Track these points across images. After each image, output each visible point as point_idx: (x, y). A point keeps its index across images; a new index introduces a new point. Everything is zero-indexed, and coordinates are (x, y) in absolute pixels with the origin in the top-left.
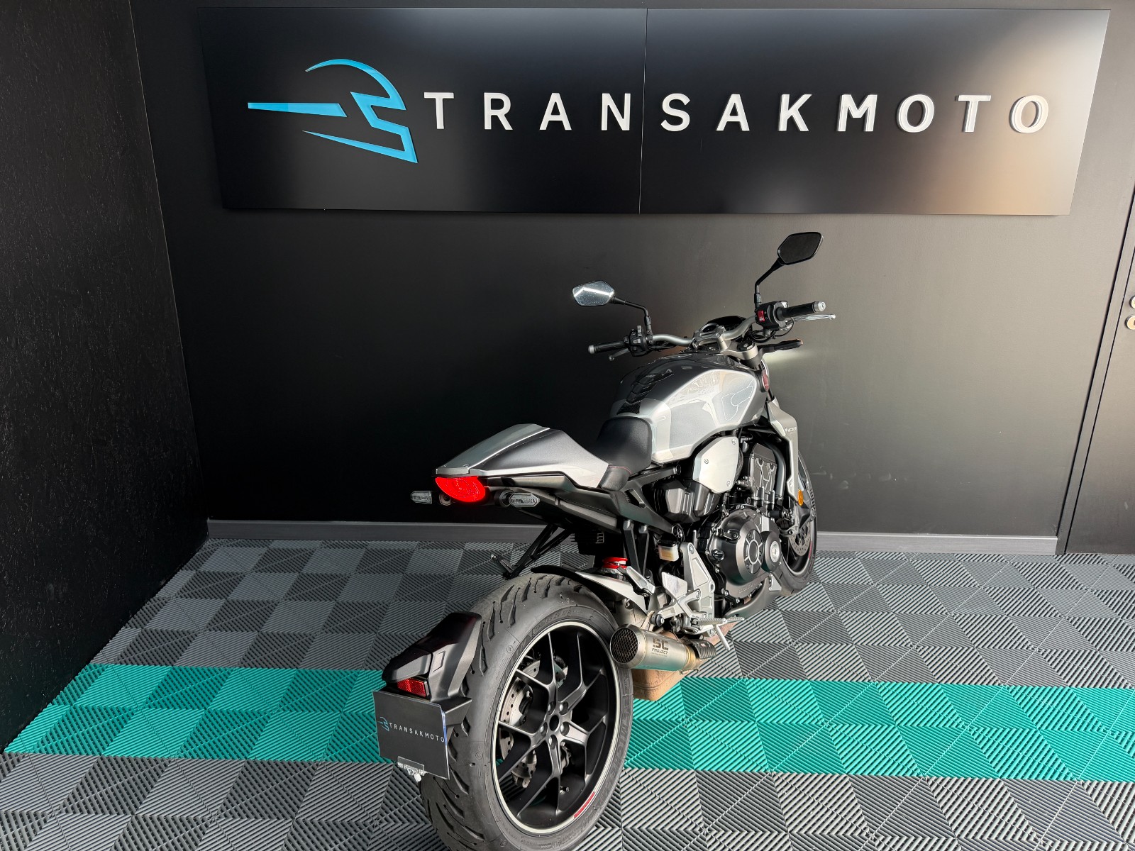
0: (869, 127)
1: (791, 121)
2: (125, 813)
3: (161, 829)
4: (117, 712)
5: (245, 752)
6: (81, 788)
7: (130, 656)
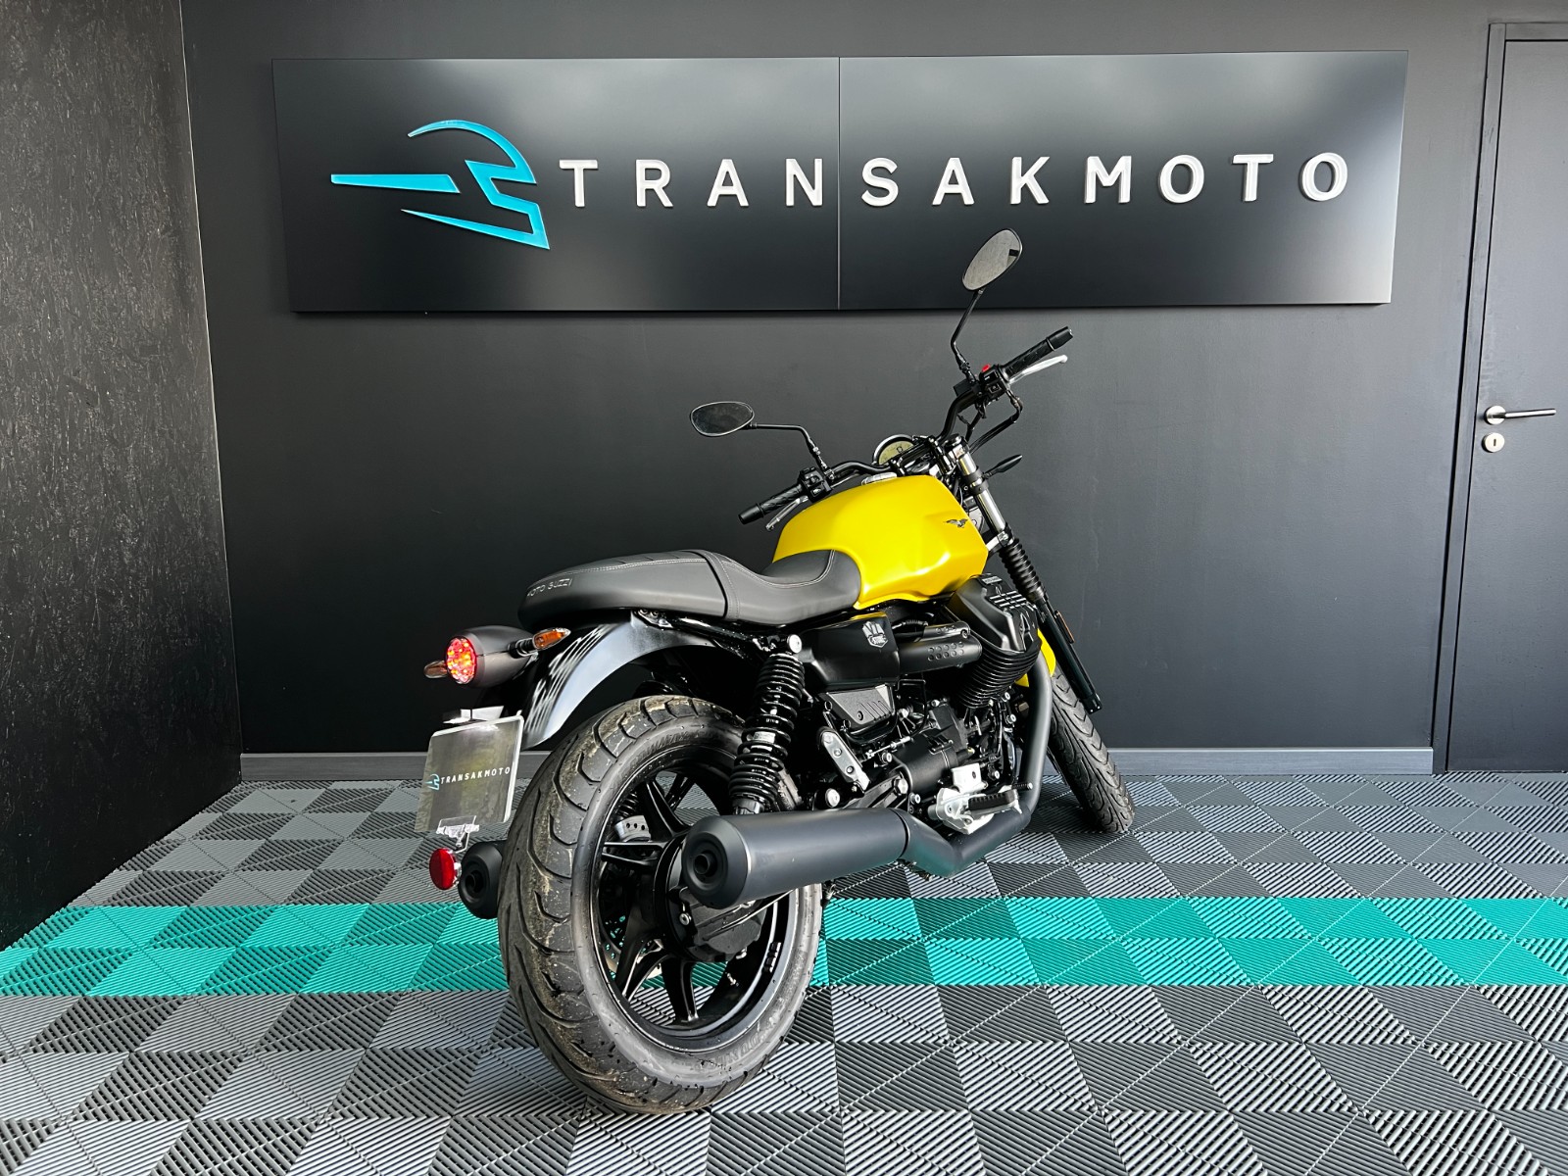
0: (1125, 197)
1: (1025, 190)
2: (120, 1051)
3: (173, 1066)
4: (107, 953)
5: (296, 987)
6: (55, 1028)
7: (125, 898)
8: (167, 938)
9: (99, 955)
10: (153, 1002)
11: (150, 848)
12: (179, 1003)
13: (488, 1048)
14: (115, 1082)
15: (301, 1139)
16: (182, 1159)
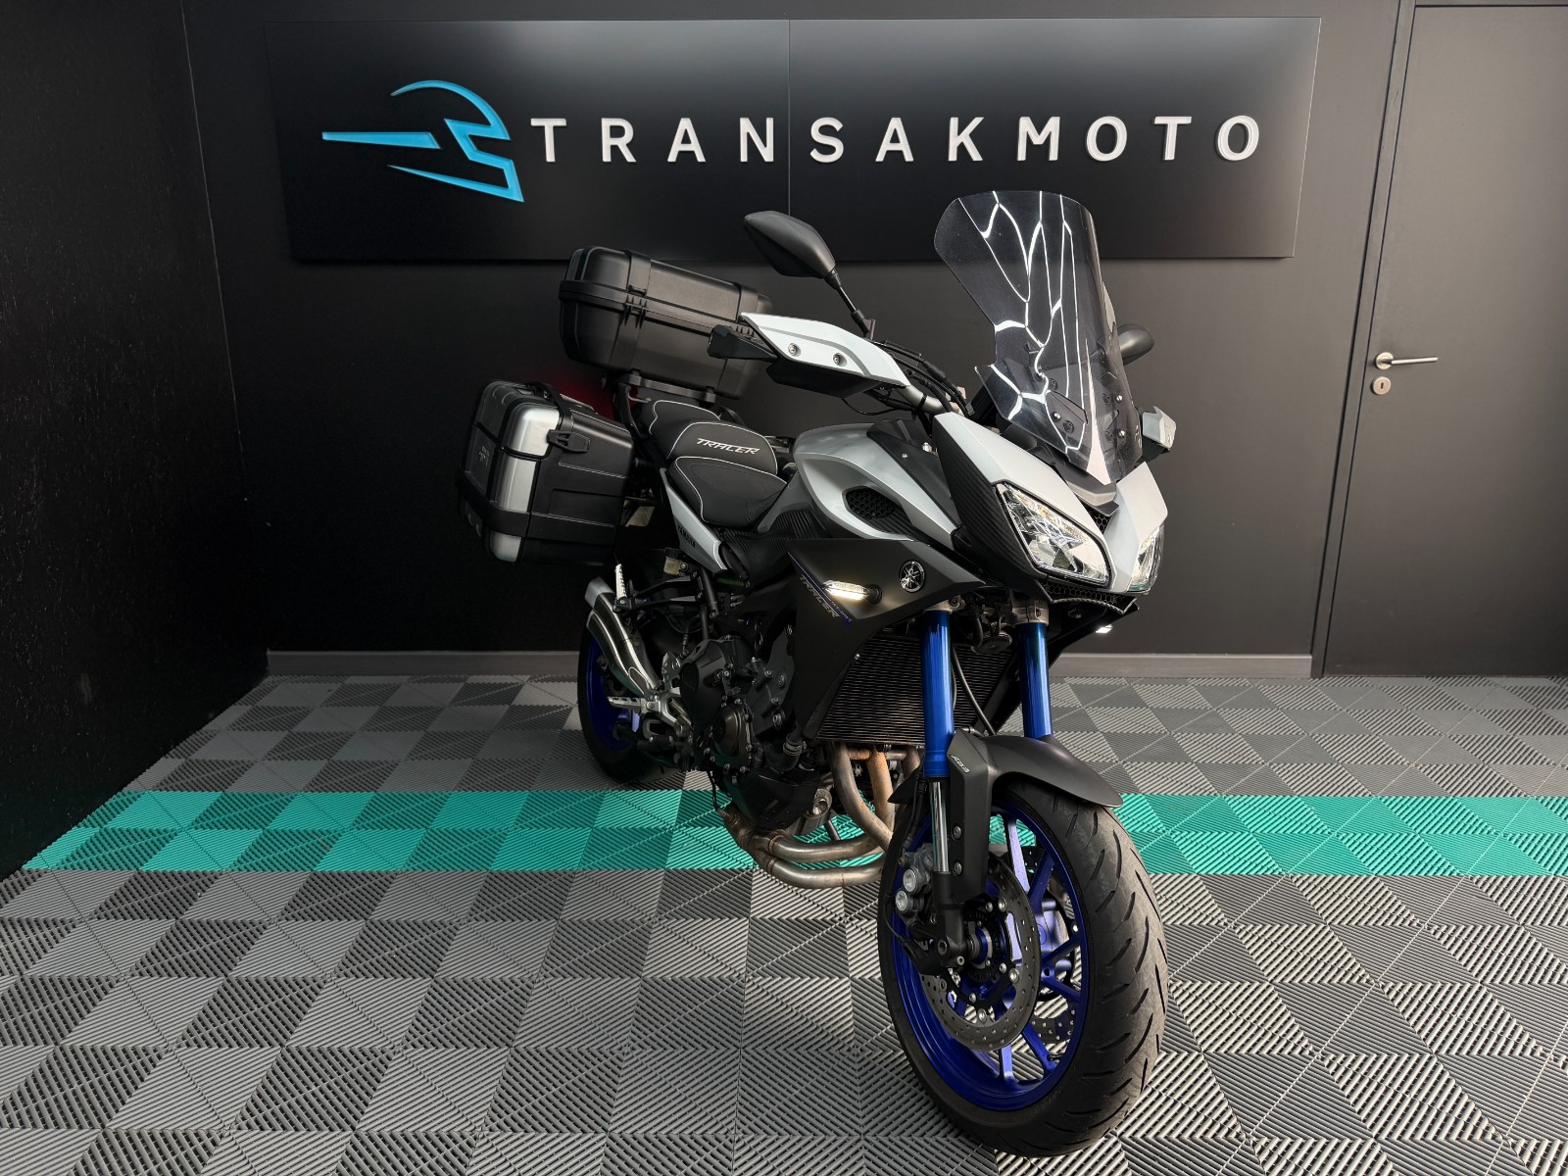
0: (1053, 156)
1: (962, 148)
2: (168, 918)
3: (211, 931)
4: (156, 833)
5: (310, 865)
6: (114, 898)
7: (169, 784)
8: (205, 821)
9: (150, 834)
10: (194, 876)
11: (191, 737)
12: (216, 878)
13: (466, 921)
14: (164, 945)
15: (312, 994)
16: (217, 1009)
